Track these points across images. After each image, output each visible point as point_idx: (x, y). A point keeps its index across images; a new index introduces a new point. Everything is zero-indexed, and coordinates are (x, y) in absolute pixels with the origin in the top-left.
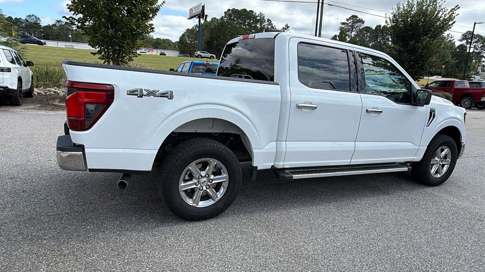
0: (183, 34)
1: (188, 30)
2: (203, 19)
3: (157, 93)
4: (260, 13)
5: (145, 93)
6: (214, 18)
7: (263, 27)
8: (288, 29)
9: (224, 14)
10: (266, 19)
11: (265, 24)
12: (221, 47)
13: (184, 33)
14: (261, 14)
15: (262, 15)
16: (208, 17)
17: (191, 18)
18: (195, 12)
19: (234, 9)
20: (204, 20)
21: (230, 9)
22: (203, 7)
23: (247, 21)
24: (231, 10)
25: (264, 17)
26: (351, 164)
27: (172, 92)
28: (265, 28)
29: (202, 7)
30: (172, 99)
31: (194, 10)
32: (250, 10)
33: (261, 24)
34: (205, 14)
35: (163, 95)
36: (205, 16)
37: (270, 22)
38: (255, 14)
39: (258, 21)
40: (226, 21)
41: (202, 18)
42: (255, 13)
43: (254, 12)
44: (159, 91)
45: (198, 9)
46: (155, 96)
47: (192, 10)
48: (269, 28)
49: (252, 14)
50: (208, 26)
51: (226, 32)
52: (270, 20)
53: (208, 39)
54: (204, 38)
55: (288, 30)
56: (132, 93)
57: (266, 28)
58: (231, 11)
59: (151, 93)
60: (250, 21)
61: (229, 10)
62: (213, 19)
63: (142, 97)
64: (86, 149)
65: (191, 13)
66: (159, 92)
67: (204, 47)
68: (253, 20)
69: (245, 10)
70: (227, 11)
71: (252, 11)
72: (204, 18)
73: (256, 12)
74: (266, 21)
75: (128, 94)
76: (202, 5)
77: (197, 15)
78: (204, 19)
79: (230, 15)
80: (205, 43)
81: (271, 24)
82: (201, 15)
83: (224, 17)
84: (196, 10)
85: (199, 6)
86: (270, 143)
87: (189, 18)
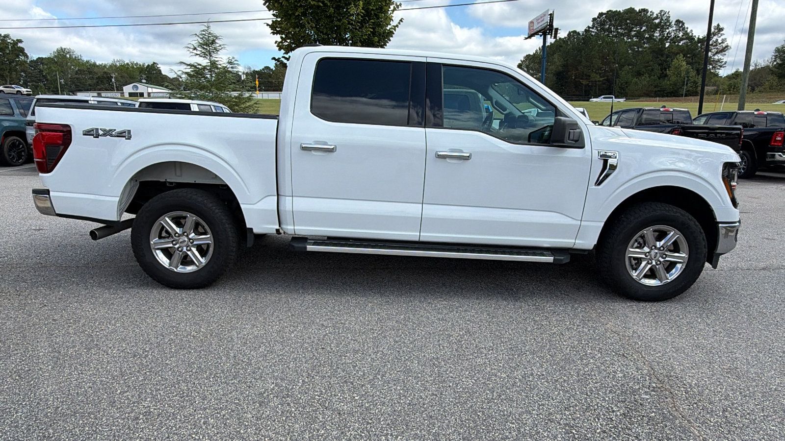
0: (519, 64)
1: (528, 56)
2: (551, 36)
3: (114, 133)
4: (662, 11)
5: (101, 132)
6: (572, 32)
7: (665, 35)
8: (721, 33)
9: (592, 23)
10: (673, 20)
11: (671, 29)
12: (582, 79)
13: (520, 62)
14: (662, 14)
15: (664, 15)
16: (559, 31)
17: (530, 37)
18: (537, 27)
19: (610, 11)
20: (553, 37)
21: (603, 12)
22: (551, 16)
23: (634, 29)
24: (604, 14)
25: (669, 17)
26: (422, 239)
27: (129, 132)
28: (669, 37)
29: (549, 16)
30: (130, 139)
31: (535, 23)
32: (642, 9)
33: (662, 31)
34: (555, 27)
35: (121, 135)
36: (554, 31)
37: (680, 25)
38: (651, 15)
39: (657, 26)
40: (593, 34)
41: (549, 34)
42: (651, 12)
43: (650, 10)
44: (115, 130)
45: (543, 20)
46: (111, 136)
47: (533, 23)
48: (678, 37)
49: (645, 15)
50: (561, 46)
51: (593, 53)
52: (682, 22)
53: (560, 68)
54: (553, 67)
55: (719, 35)
56: (87, 133)
57: (672, 36)
58: (604, 16)
59: (108, 133)
60: (641, 28)
61: (601, 14)
62: (572, 34)
63: (98, 137)
64: (51, 192)
65: (531, 28)
66: (115, 132)
67: (552, 83)
68: (647, 26)
69: (631, 10)
70: (598, 17)
71: (645, 11)
72: (553, 33)
73: (653, 11)
74: (673, 23)
75: (84, 135)
76: (549, 13)
77: (539, 31)
78: (553, 35)
79: (602, 24)
80: (554, 74)
81: (684, 29)
82: (548, 30)
83: (591, 28)
84: (538, 23)
85: (545, 15)
86: (267, 198)
87: (527, 37)
